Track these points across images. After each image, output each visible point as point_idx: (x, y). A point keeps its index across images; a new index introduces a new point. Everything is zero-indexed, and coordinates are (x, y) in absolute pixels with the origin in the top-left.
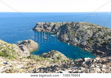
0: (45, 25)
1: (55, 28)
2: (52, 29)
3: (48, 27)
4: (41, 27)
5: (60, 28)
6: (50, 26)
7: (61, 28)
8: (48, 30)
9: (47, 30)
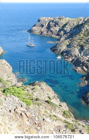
0: (51, 23)
1: (65, 29)
2: (60, 30)
3: (54, 27)
4: (42, 26)
5: (74, 28)
6: (58, 25)
7: (75, 30)
8: (51, 31)
9: (50, 33)
